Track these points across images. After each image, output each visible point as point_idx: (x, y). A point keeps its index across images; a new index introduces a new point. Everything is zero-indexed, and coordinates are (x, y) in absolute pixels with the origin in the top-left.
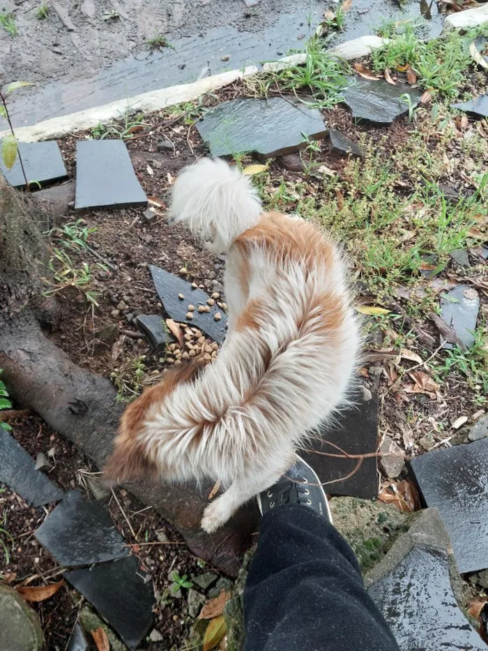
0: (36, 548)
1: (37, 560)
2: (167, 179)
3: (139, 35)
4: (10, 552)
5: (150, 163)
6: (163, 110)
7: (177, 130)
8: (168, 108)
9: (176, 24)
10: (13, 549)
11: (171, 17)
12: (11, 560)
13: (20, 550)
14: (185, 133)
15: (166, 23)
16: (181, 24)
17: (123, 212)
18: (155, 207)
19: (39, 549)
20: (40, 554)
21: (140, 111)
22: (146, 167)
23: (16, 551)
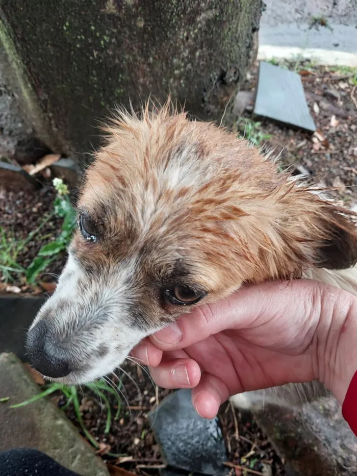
0: (140, 428)
1: (137, 441)
2: (330, 121)
3: (306, 10)
4: (112, 420)
5: (318, 103)
6: (329, 67)
7: (343, 85)
8: (334, 66)
9: (340, 12)
10: (116, 418)
11: (336, 6)
12: (111, 429)
13: (122, 421)
14: (349, 90)
15: (330, 9)
16: (344, 13)
17: (291, 132)
18: (319, 140)
19: (143, 430)
20: (143, 436)
21: (308, 60)
22: (313, 105)
23: (118, 421)
